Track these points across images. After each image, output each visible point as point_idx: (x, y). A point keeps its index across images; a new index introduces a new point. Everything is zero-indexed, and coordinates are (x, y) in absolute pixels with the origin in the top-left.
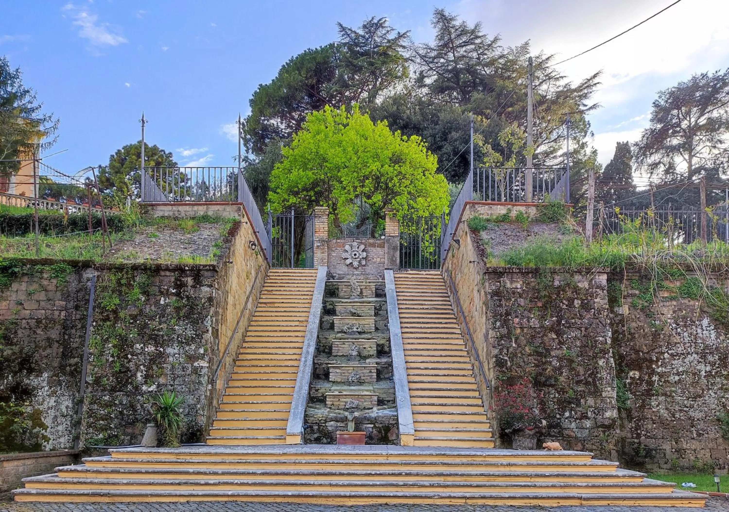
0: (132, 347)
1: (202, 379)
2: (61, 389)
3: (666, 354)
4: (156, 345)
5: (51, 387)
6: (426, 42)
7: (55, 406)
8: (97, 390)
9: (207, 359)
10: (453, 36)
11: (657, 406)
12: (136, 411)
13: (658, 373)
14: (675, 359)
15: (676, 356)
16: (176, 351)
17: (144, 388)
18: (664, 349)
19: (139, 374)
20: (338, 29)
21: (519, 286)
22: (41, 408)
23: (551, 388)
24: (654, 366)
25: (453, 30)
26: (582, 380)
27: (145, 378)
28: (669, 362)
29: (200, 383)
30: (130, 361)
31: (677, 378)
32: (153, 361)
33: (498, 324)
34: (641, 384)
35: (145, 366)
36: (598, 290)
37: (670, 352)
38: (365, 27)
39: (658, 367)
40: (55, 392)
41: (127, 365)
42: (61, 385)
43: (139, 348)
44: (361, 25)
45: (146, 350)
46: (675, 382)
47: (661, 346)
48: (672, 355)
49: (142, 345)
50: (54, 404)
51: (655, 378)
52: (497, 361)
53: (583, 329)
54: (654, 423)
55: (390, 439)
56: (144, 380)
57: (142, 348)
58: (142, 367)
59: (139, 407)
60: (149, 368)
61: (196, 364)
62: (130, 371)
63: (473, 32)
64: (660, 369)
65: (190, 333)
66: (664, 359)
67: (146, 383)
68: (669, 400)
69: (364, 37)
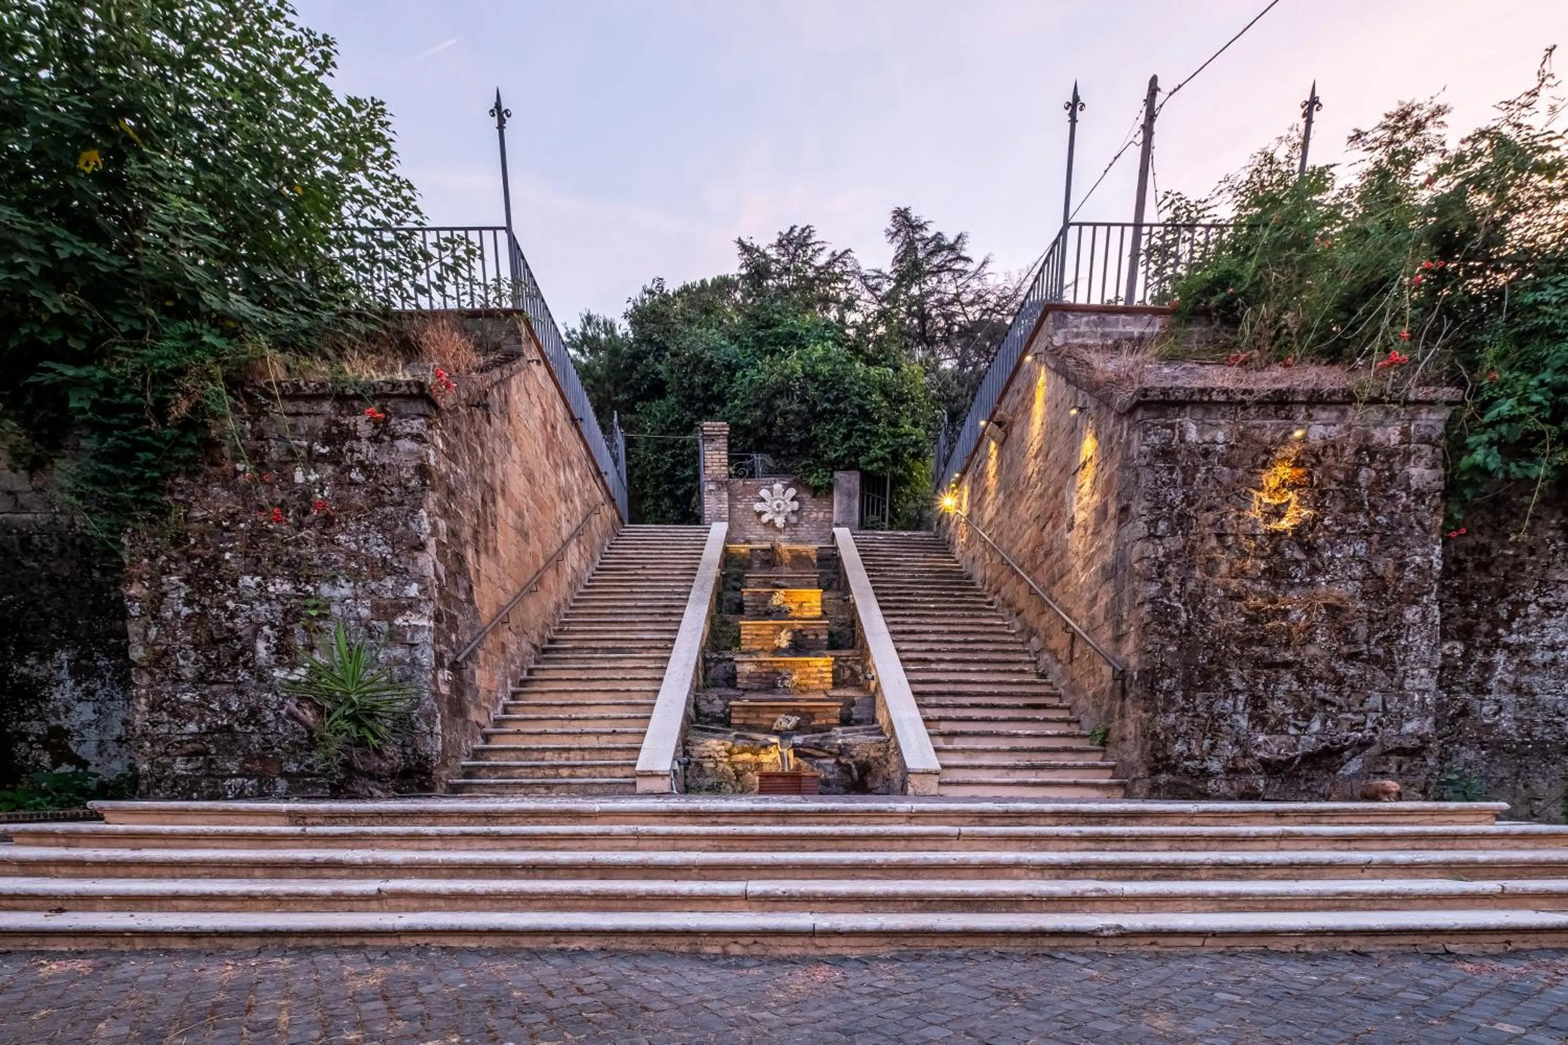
0: (235, 583)
1: (418, 654)
2: (104, 685)
3: (1533, 606)
4: (295, 579)
5: (78, 683)
6: (878, 267)
7: (97, 721)
8: (163, 680)
9: (429, 609)
10: (921, 255)
11: (1495, 714)
12: (265, 725)
13: (1507, 646)
14: (1551, 616)
15: (1554, 609)
16: (346, 592)
17: (278, 674)
18: (1530, 594)
19: (261, 645)
20: (737, 250)
21: (1220, 437)
22: (66, 724)
23: (1283, 671)
24: (1500, 631)
25: (920, 245)
26: (1361, 653)
27: (277, 652)
28: (1535, 623)
29: (414, 662)
30: (232, 616)
31: (1549, 655)
32: (290, 615)
33: (1162, 526)
34: (1466, 668)
35: (273, 626)
36: (1423, 446)
37: (1541, 600)
38: (780, 244)
39: (1511, 633)
40: (90, 693)
41: (230, 625)
42: (101, 677)
43: (253, 584)
44: (774, 241)
45: (271, 589)
46: (1544, 665)
47: (1523, 590)
48: (1547, 608)
49: (258, 579)
50: (94, 717)
51: (1500, 657)
52: (1154, 610)
53: (1375, 538)
54: (1484, 748)
55: (870, 786)
56: (274, 657)
57: (259, 585)
58: (266, 629)
59: (271, 717)
60: (285, 633)
61: (399, 621)
62: (239, 638)
63: (952, 248)
64: (1514, 636)
65: (379, 549)
66: (1527, 615)
67: (280, 664)
68: (1523, 700)
69: (778, 261)
